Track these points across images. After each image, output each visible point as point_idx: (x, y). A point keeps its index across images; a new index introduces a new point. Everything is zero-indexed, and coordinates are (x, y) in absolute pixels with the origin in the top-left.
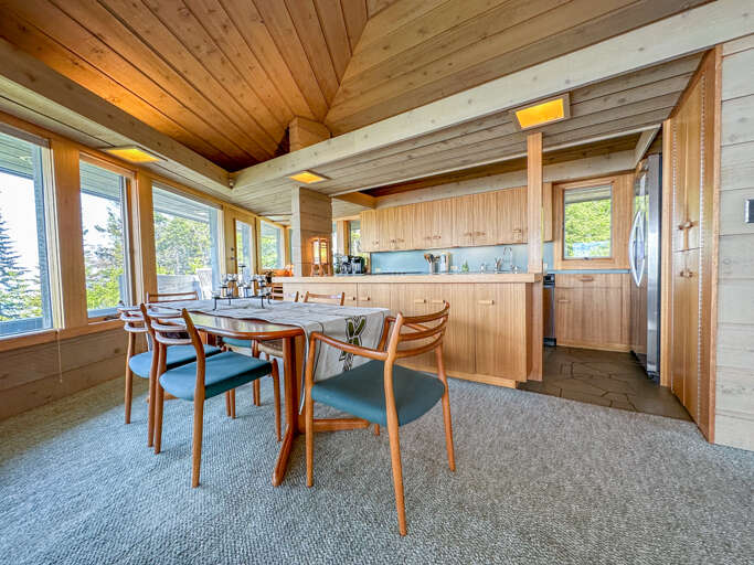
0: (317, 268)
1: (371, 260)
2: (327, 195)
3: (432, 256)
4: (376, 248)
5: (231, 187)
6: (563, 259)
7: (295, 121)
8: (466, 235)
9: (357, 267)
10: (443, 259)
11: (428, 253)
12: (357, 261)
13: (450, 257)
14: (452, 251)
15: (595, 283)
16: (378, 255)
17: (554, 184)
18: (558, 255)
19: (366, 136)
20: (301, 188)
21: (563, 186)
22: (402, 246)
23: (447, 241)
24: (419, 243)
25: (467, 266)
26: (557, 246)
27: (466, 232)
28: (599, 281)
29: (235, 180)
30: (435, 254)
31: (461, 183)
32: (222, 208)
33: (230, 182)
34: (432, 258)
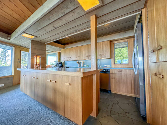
2: (44, 43)
5: (10, 40)
6: (114, 64)
8: (86, 56)
10: (81, 63)
11: (77, 61)
12: (60, 63)
14: (84, 61)
15: (122, 72)
17: (111, 41)
18: (113, 62)
21: (113, 42)
24: (75, 58)
25: (88, 65)
26: (112, 60)
28: (124, 72)
29: (10, 37)
31: (85, 41)
34: (78, 63)
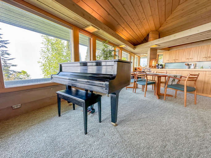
0: (153, 67)
1: (165, 65)
3: (188, 64)
4: (168, 62)
7: (151, 32)
8: (204, 58)
9: (161, 67)
10: (192, 65)
11: (186, 63)
12: (161, 65)
13: (196, 64)
16: (168, 64)
19: (175, 36)
20: (151, 48)
22: (177, 61)
23: (195, 59)
24: (184, 60)
27: (204, 56)
30: (190, 63)
32: (130, 53)
33: (134, 48)
